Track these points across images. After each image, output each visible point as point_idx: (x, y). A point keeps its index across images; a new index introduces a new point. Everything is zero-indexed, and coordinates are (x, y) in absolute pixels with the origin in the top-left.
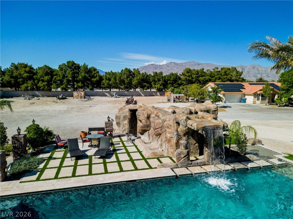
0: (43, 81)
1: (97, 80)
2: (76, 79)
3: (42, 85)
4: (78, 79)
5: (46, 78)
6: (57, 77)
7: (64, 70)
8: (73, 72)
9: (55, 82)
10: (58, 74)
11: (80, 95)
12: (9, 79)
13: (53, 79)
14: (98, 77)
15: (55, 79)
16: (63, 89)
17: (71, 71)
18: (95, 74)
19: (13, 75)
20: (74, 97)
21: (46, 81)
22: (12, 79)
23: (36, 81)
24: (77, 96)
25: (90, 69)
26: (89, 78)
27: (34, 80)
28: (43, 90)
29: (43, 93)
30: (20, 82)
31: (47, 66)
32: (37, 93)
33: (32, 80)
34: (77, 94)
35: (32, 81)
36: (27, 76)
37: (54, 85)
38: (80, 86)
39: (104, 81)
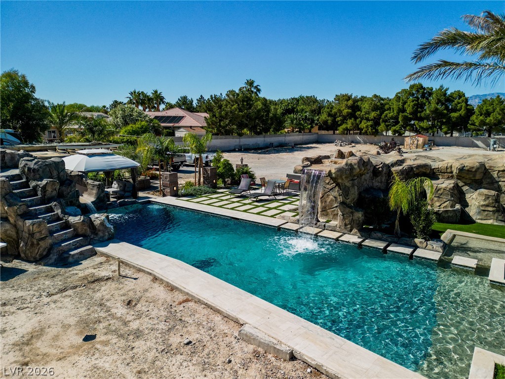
0: (368, 119)
1: (460, 115)
2: (419, 115)
3: (365, 126)
4: (423, 115)
5: (373, 115)
6: (390, 113)
7: (403, 100)
8: (417, 102)
9: (385, 121)
10: (391, 107)
11: (416, 142)
12: (325, 118)
13: (383, 116)
14: (463, 109)
15: (386, 116)
16: (395, 132)
17: (413, 101)
18: (459, 103)
19: (331, 113)
20: (405, 145)
21: (371, 120)
22: (329, 118)
23: (358, 121)
24: (411, 144)
25: (452, 95)
26: (445, 111)
27: (356, 118)
28: (366, 133)
29: (365, 137)
30: (338, 121)
31: (377, 96)
32: (358, 137)
33: (353, 119)
34: (411, 142)
35: (352, 121)
36: (347, 112)
37: (382, 126)
38: (425, 127)
39: (474, 117)
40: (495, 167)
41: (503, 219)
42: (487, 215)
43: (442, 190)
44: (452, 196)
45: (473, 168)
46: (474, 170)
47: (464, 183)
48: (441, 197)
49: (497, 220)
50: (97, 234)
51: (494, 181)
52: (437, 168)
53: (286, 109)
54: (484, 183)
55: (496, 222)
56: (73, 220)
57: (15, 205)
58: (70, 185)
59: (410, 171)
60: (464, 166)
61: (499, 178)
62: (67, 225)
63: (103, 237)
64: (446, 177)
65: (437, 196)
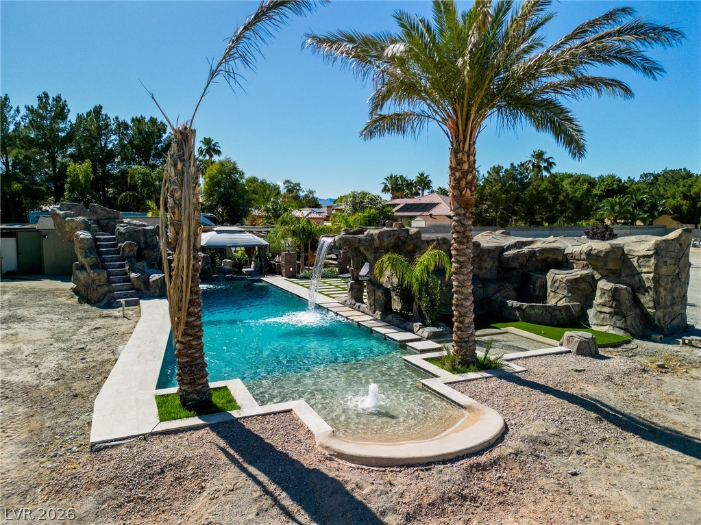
40: (634, 251)
41: (623, 327)
42: (603, 318)
43: (558, 282)
44: (569, 291)
45: (601, 251)
46: (602, 255)
47: (601, 274)
48: (558, 291)
49: (614, 326)
50: (148, 290)
51: (635, 272)
52: (570, 254)
53: (608, 190)
54: (623, 275)
55: (613, 329)
56: (133, 275)
57: (89, 257)
58: (152, 249)
59: (532, 257)
60: (591, 250)
61: (640, 267)
62: (129, 280)
63: (154, 293)
64: (581, 266)
65: (553, 290)
